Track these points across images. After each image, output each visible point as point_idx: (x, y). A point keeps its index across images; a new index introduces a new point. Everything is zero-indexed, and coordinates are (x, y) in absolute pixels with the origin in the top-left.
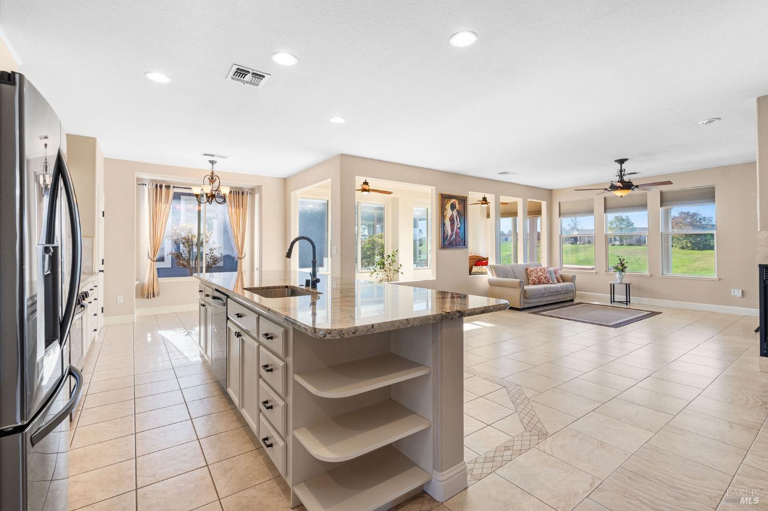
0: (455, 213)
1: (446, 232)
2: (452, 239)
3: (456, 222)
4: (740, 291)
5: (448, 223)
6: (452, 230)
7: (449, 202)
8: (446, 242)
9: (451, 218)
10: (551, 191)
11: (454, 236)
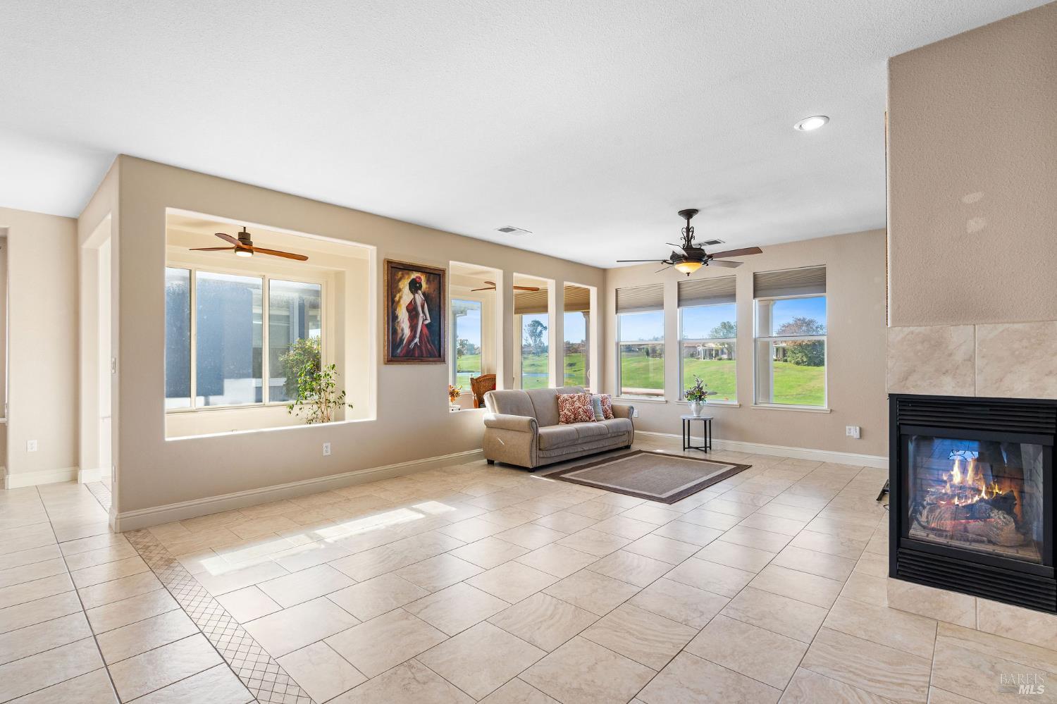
0: (419, 298)
1: (399, 331)
2: (413, 344)
3: (421, 315)
4: (858, 428)
5: (403, 315)
6: (413, 328)
7: (407, 277)
8: (399, 351)
9: (411, 308)
10: (604, 271)
11: (417, 340)
